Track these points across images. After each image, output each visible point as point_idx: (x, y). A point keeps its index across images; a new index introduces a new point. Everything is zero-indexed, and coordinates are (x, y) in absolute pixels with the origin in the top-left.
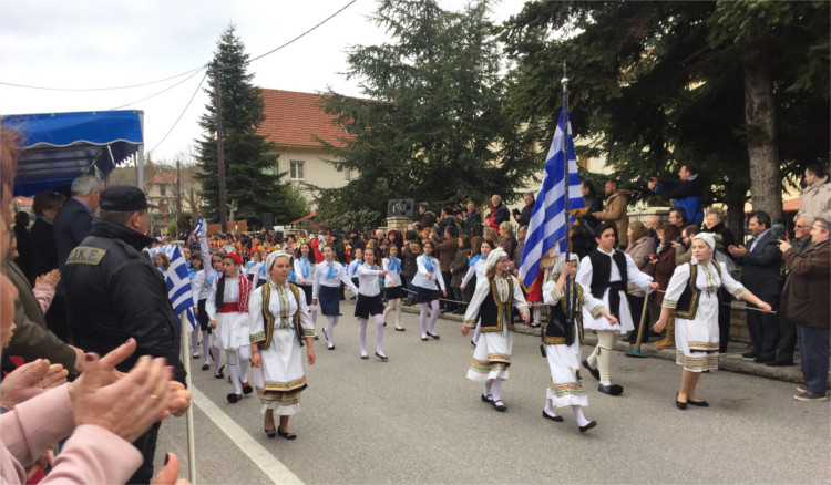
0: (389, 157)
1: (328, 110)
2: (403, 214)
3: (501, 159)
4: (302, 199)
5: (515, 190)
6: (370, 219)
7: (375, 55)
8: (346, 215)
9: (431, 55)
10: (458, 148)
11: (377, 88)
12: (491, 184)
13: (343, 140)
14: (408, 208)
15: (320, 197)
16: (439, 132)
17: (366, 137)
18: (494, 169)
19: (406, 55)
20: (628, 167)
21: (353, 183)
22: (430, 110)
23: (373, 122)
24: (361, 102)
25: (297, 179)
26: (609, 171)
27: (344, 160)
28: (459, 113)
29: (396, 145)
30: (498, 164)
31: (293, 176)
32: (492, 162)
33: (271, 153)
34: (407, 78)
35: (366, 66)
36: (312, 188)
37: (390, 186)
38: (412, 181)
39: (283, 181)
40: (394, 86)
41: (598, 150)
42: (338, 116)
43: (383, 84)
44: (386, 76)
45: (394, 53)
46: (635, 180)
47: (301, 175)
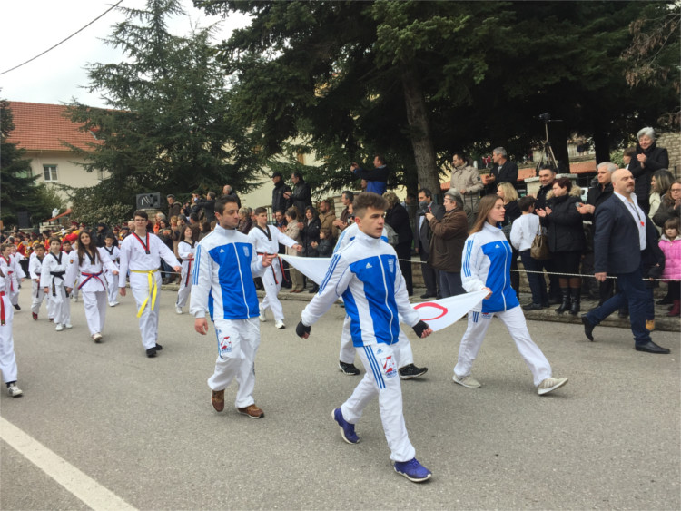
0: (135, 158)
1: (75, 119)
2: (151, 206)
3: (234, 157)
4: (58, 198)
5: (248, 182)
6: (124, 211)
7: (115, 72)
8: (101, 210)
9: (165, 72)
10: (196, 149)
11: (119, 99)
12: (226, 178)
13: (91, 145)
14: (156, 200)
15: (74, 195)
16: (178, 136)
17: (111, 141)
18: (229, 166)
19: (143, 72)
20: (333, 160)
21: (104, 182)
22: (169, 118)
23: (118, 129)
24: (105, 111)
25: (51, 180)
26: (319, 164)
27: (93, 162)
28: (195, 120)
29: (141, 148)
30: (231, 161)
31: (47, 178)
32: (227, 160)
33: (23, 159)
34: (146, 91)
35: (107, 81)
36: (65, 188)
37: (139, 182)
38: (159, 178)
39: (37, 183)
40: (134, 97)
41: (308, 148)
42: (84, 124)
43: (125, 96)
44: (126, 89)
45: (132, 70)
46: (339, 170)
47: (55, 177)
